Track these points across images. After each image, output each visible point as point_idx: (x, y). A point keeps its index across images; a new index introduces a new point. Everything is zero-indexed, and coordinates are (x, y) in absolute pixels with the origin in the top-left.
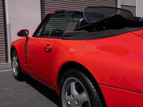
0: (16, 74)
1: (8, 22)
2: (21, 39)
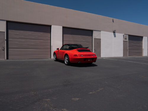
1: (51, 45)
2: (57, 50)
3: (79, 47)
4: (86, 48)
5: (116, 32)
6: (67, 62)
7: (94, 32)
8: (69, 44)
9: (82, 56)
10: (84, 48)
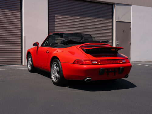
0: (30, 69)
2: (34, 48)
3: (86, 41)
4: (103, 42)
6: (56, 78)
8: (63, 34)
9: (94, 62)
10: (99, 42)
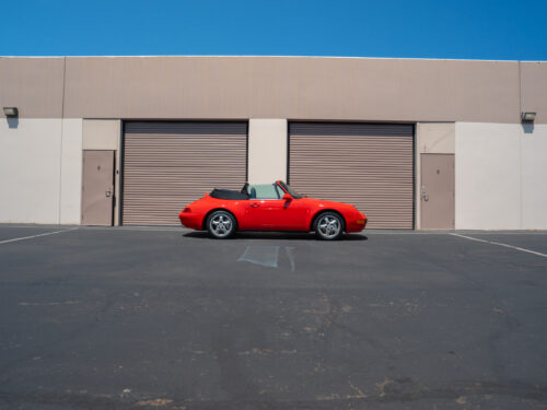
5: (536, 118)
7: (420, 128)
